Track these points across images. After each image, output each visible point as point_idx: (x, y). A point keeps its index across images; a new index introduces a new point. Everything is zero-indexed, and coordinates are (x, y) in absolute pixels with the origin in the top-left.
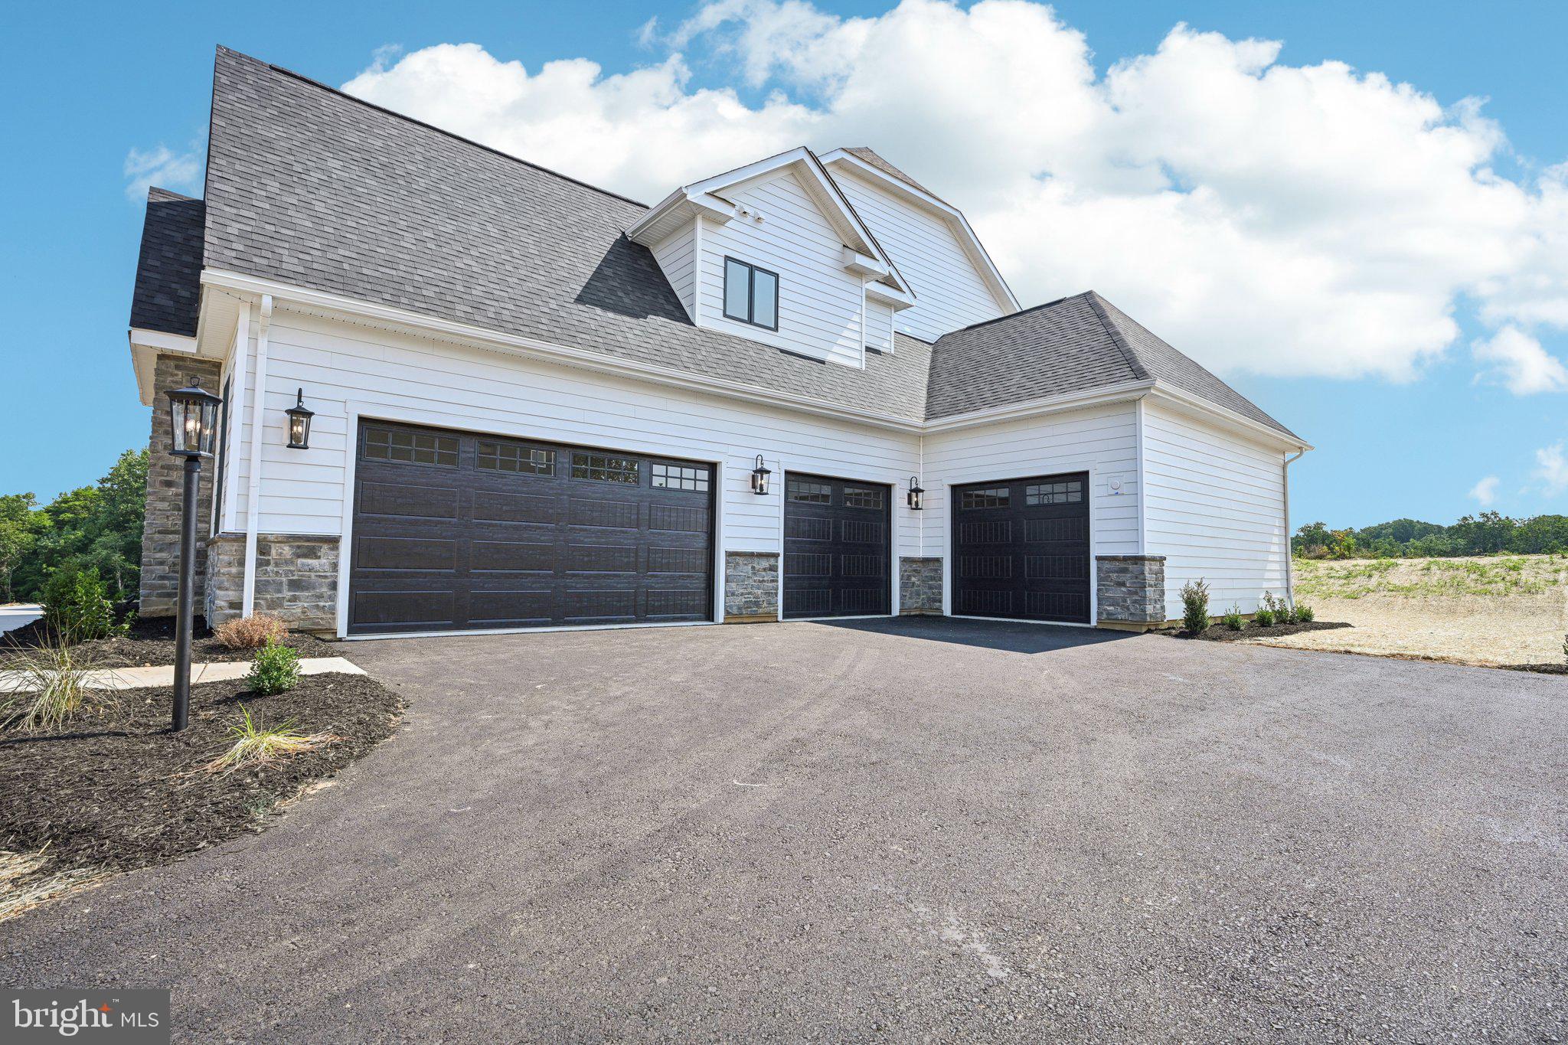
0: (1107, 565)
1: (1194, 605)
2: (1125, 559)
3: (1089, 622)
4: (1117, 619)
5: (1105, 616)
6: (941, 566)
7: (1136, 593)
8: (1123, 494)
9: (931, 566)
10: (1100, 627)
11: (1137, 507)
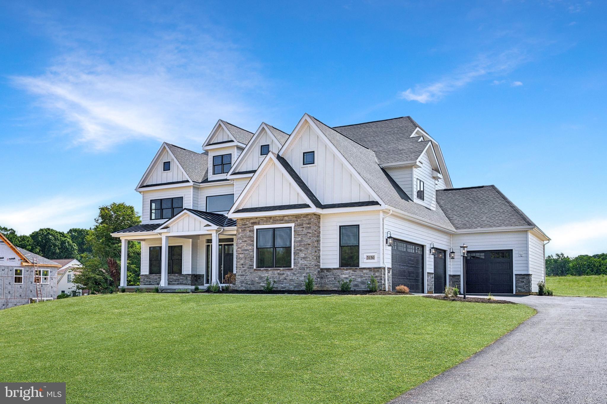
0: (518, 277)
1: (541, 288)
2: (524, 275)
3: (513, 293)
4: (522, 292)
5: (518, 291)
6: (460, 277)
7: (527, 284)
8: (523, 257)
9: (456, 277)
10: (516, 294)
11: (527, 260)
